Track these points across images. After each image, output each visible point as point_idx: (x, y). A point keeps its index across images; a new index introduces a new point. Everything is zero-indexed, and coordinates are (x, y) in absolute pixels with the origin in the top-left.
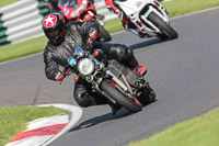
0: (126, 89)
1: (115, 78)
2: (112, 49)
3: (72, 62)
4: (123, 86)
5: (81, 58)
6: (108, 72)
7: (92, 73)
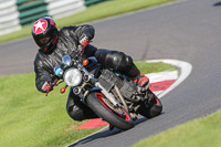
0: (115, 103)
1: (104, 91)
2: (108, 56)
3: (58, 71)
4: (112, 100)
5: (68, 68)
6: (97, 84)
7: (80, 85)
